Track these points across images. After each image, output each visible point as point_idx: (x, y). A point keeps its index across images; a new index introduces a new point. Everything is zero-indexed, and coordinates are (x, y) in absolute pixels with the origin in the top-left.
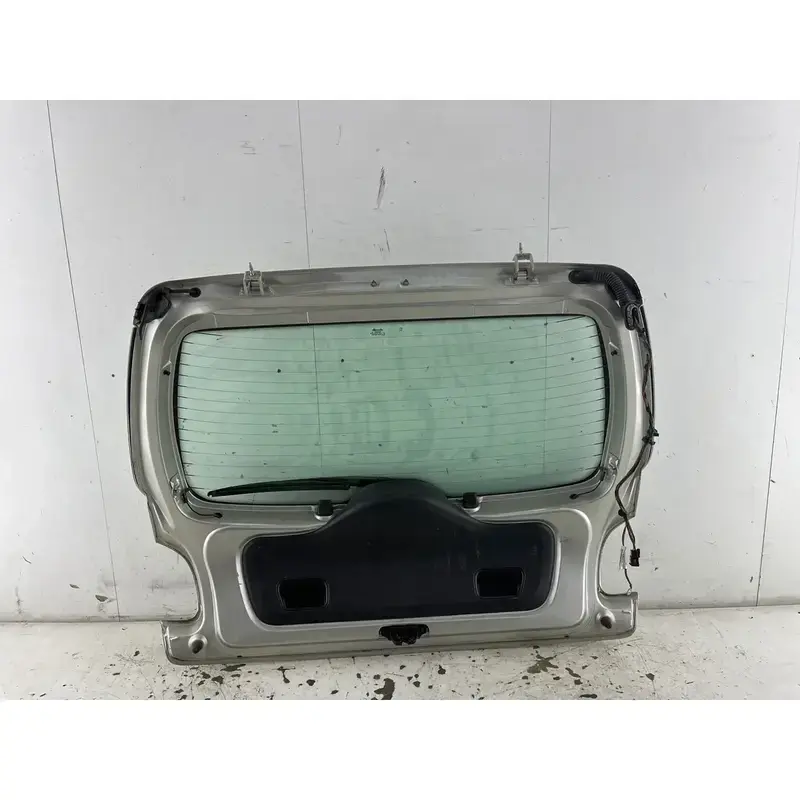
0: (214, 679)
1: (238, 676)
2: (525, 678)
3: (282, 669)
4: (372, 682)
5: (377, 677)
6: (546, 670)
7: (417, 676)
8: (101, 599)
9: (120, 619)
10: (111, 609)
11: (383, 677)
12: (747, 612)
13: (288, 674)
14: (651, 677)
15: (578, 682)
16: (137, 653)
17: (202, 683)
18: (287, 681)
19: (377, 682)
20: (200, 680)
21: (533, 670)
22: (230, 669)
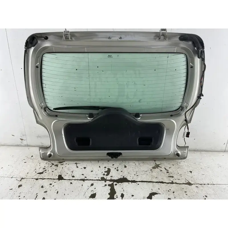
0: (55, 165)
1: (63, 165)
2: (151, 170)
3: (76, 163)
4: (104, 169)
5: (105, 167)
6: (158, 168)
7: (118, 168)
8: (22, 140)
9: (28, 146)
10: (25, 143)
11: (107, 168)
12: (222, 154)
13: (78, 165)
14: (191, 172)
15: (168, 172)
16: (32, 156)
17: (51, 166)
18: (77, 167)
19: (105, 169)
20: (51, 165)
21: (154, 168)
22: (60, 162)
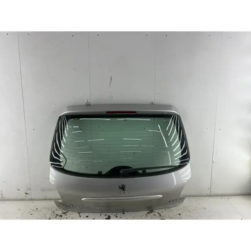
0: (60, 216)
1: (67, 215)
2: (146, 215)
3: (79, 213)
4: (104, 216)
5: (106, 215)
6: (152, 213)
7: (117, 215)
8: (26, 194)
9: (32, 200)
10: (29, 197)
11: (107, 215)
12: (208, 198)
13: (81, 214)
14: (180, 214)
15: (160, 216)
16: (37, 209)
17: (56, 217)
18: (80, 216)
19: (106, 216)
20: (55, 216)
21: (148, 213)
22: (64, 213)
